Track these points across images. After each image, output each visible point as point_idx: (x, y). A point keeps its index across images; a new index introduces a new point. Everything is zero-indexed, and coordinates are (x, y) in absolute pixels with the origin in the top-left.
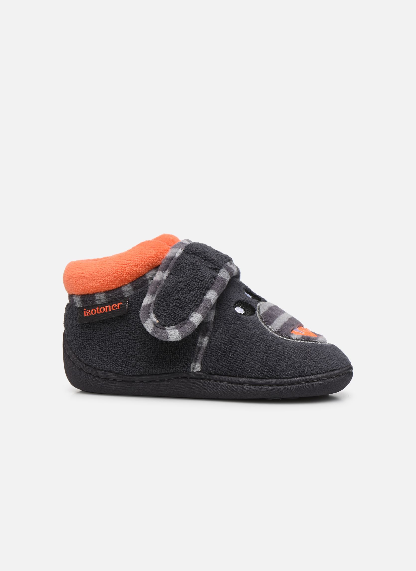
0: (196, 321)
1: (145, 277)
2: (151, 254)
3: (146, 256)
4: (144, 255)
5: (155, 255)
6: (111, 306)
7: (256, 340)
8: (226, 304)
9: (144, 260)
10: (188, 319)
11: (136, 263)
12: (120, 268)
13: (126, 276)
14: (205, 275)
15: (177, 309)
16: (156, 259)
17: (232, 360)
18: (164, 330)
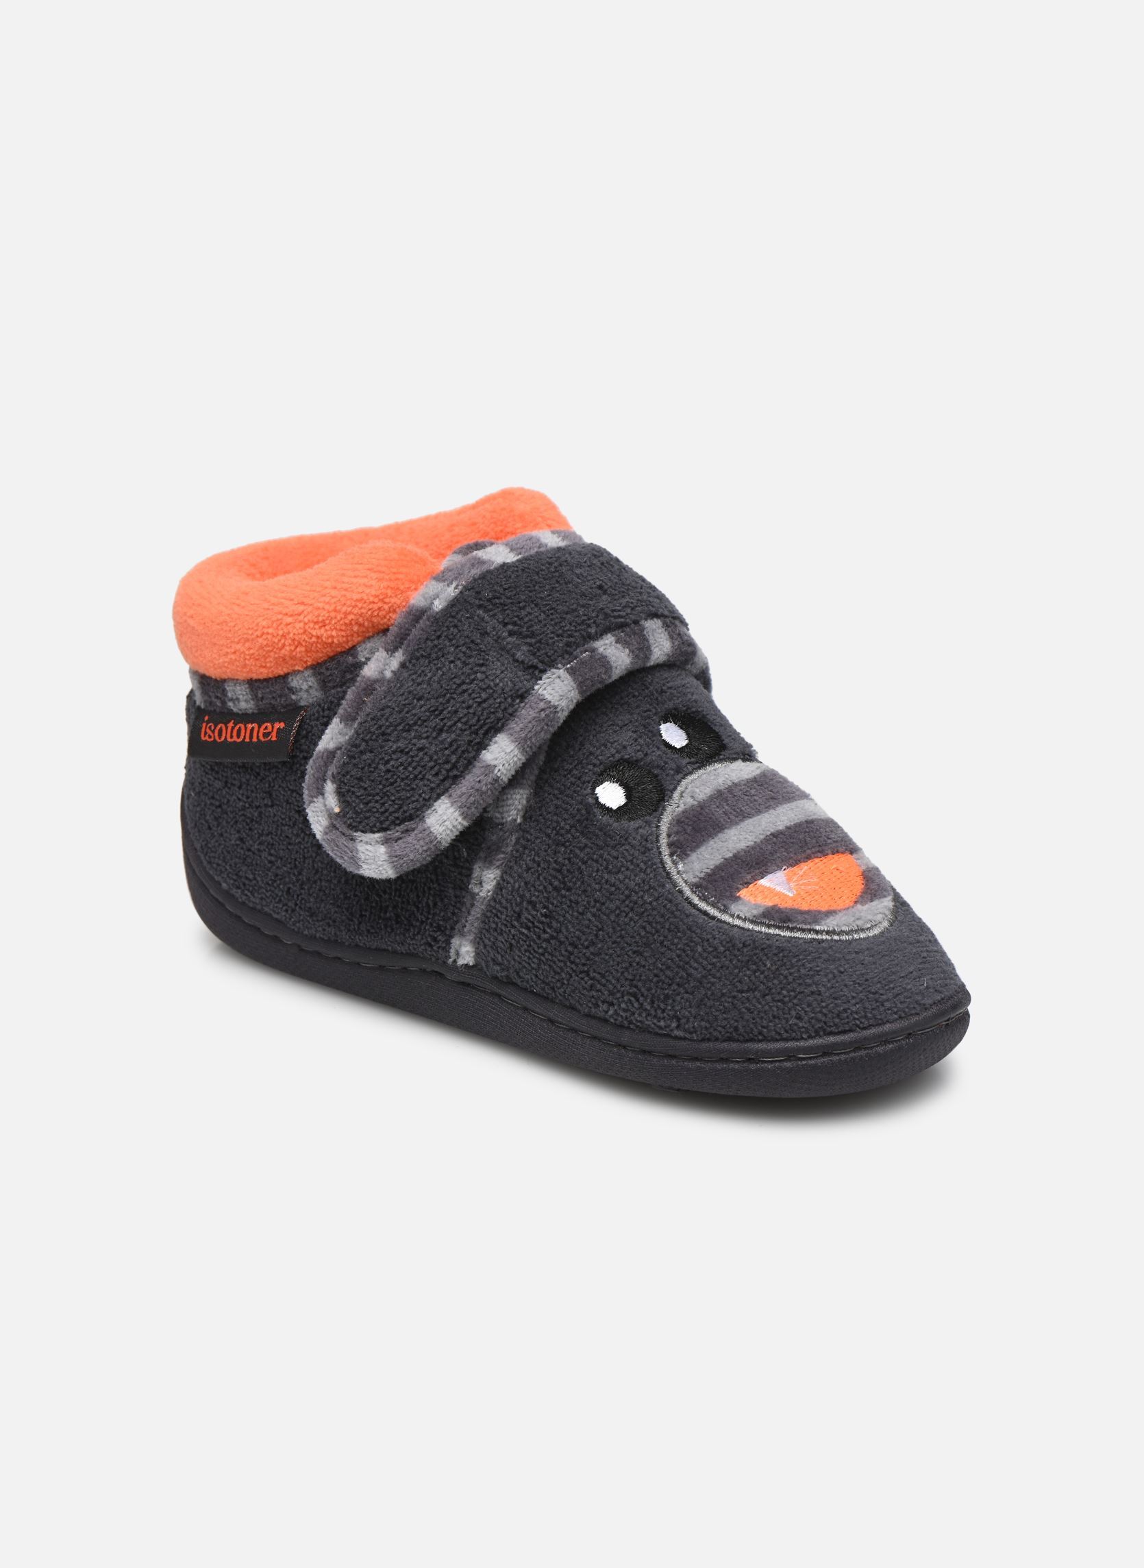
0: (441, 829)
1: (355, 656)
2: (368, 591)
3: (349, 595)
4: (343, 593)
5: (378, 596)
6: (259, 727)
7: (618, 908)
8: (571, 771)
9: (344, 609)
10: (422, 819)
11: (319, 616)
12: (275, 625)
13: (293, 648)
14: (492, 684)
15: (396, 782)
16: (379, 609)
17: (543, 955)
18: (352, 839)
